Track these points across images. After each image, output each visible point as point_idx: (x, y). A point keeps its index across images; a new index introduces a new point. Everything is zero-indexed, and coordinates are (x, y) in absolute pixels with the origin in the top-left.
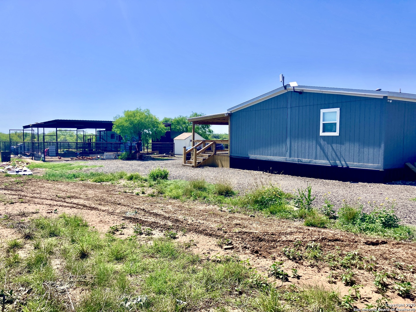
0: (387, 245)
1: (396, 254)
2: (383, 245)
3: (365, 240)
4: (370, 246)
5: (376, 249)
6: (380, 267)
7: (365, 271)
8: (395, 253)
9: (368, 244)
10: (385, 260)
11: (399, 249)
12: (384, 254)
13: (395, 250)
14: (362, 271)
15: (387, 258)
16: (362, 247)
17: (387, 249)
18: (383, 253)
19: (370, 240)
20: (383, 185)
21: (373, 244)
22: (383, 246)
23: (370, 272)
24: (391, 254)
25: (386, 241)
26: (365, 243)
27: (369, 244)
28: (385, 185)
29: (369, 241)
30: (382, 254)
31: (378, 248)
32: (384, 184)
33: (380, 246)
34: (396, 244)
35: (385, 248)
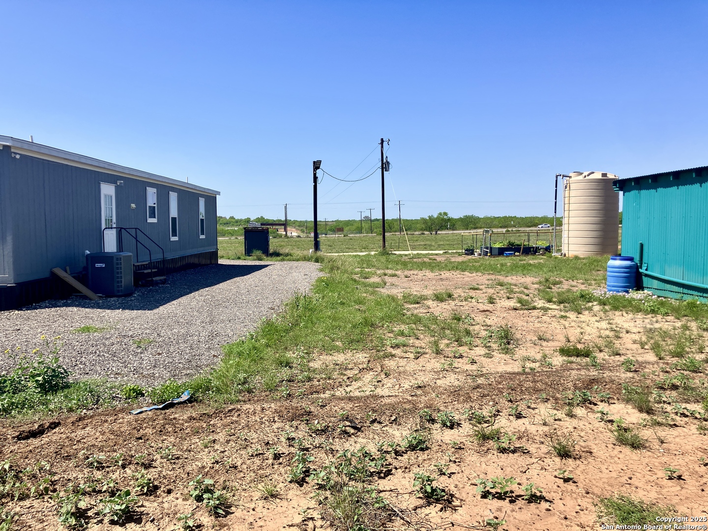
0: (60, 428)
1: (85, 441)
2: (54, 430)
3: (15, 431)
4: (29, 441)
5: (42, 442)
6: (62, 479)
7: (33, 500)
8: (81, 439)
9: (24, 439)
10: (67, 460)
11: (87, 429)
12: (61, 449)
13: (80, 433)
14: (27, 503)
15: (70, 456)
16: (12, 448)
17: (64, 436)
18: (59, 447)
19: (26, 428)
20: (17, 312)
21: (34, 434)
22: (55, 433)
23: (44, 498)
24: (75, 445)
25: (57, 421)
26: (17, 437)
27: (27, 438)
28: (20, 312)
29: (23, 431)
30: (57, 450)
31: (47, 439)
32: (19, 310)
33: (49, 434)
34: (77, 421)
35: (60, 435)
